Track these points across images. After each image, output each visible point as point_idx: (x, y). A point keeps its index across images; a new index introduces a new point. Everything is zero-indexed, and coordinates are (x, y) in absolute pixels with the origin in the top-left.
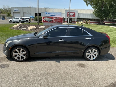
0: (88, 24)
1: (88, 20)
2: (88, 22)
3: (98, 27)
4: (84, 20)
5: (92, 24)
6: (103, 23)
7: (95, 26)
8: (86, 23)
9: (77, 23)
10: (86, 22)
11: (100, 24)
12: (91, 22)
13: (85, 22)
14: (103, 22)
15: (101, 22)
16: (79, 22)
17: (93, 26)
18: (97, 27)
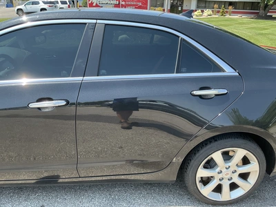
0: (228, 16)
1: (227, 6)
2: (227, 12)
3: (254, 25)
4: (216, 6)
5: (236, 17)
6: (268, 14)
7: (244, 23)
8: (220, 14)
9: (196, 13)
10: (221, 10)
11: (259, 17)
12: (234, 12)
13: (218, 12)
14: (268, 12)
15: (261, 12)
16: (202, 11)
17: (240, 23)
18: (250, 26)
